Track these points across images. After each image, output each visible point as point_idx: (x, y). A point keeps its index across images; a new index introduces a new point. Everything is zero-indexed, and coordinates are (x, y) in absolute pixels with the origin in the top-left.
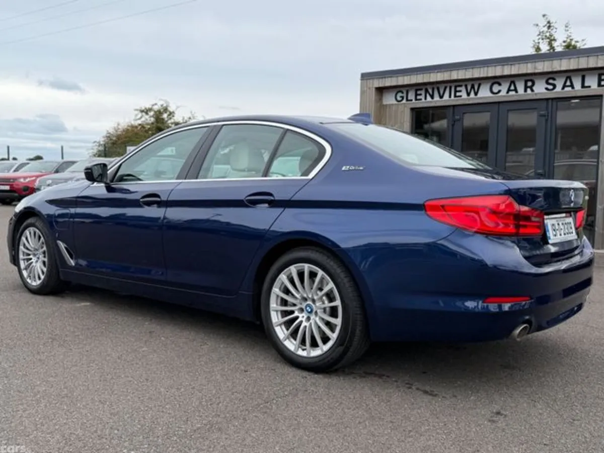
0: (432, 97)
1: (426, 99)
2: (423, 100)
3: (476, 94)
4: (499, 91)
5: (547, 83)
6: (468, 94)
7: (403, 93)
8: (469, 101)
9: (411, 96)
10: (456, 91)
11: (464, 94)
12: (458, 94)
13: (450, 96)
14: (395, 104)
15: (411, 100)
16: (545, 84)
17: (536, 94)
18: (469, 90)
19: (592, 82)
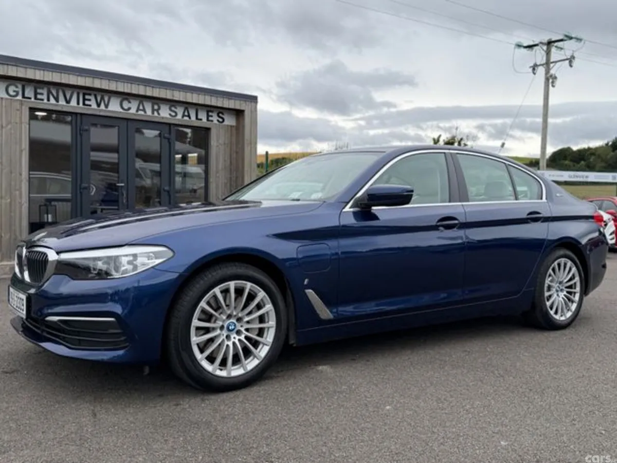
0: (57, 99)
1: (48, 100)
2: (45, 101)
3: (107, 106)
4: (129, 109)
5: (171, 110)
6: (99, 105)
7: (17, 87)
8: (100, 112)
9: (29, 92)
10: (84, 100)
11: (94, 106)
12: (87, 102)
13: (78, 103)
14: (7, 99)
15: (30, 98)
16: (168, 110)
17: (163, 118)
18: (99, 100)
19: (203, 115)
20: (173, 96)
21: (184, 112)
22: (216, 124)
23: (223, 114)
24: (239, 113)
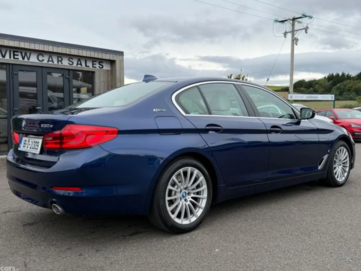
3: (28, 59)
4: (43, 60)
5: (69, 61)
6: (23, 58)
8: (25, 63)
10: (14, 55)
11: (20, 58)
12: (16, 57)
13: (10, 58)
17: (64, 65)
18: (23, 56)
19: (90, 64)
20: (70, 52)
21: (78, 62)
22: (98, 69)
23: (102, 63)
24: (112, 62)
